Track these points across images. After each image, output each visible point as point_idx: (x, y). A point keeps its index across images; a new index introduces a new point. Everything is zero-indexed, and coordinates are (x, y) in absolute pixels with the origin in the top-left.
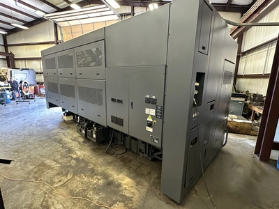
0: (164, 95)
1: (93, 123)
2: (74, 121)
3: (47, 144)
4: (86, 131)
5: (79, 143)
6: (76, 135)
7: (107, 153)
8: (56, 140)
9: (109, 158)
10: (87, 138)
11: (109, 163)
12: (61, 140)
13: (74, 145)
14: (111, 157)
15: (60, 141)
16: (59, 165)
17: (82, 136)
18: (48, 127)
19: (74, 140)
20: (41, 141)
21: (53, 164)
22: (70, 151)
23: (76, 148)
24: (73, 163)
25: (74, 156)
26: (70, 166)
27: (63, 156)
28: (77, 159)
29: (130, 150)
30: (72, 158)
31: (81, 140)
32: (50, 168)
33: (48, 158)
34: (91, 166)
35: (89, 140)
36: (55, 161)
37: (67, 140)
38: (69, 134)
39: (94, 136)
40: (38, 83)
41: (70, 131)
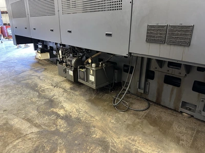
2: (53, 61)
3: (14, 91)
4: (75, 72)
5: (65, 90)
6: (58, 79)
7: (118, 108)
8: (27, 86)
9: (127, 118)
12: (36, 85)
13: (56, 93)
14: (126, 115)
15: (34, 88)
16: (35, 130)
17: (69, 81)
18: (17, 69)
19: (56, 86)
20: (6, 86)
21: (25, 127)
22: (52, 102)
23: (62, 99)
24: (62, 125)
25: (61, 112)
26: (57, 133)
27: (42, 113)
28: (67, 118)
29: (158, 103)
30: (58, 116)
31: (68, 86)
32: (18, 134)
33: (17, 115)
34: (98, 134)
36: (29, 120)
37: (45, 85)
38: (46, 77)
39: (92, 78)
40: (5, 24)
41: (48, 74)
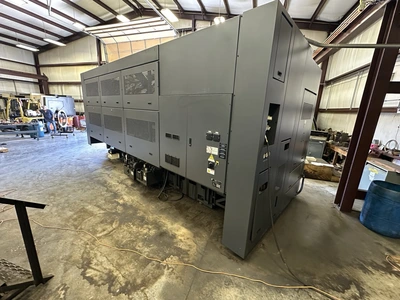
0: (230, 131)
1: (144, 162)
2: (121, 160)
3: (88, 187)
4: (135, 173)
5: (127, 186)
6: (124, 177)
7: (160, 198)
8: (98, 182)
9: (162, 205)
10: (136, 180)
11: (162, 211)
12: (106, 182)
13: (120, 188)
14: (164, 203)
15: (104, 184)
16: (102, 212)
17: (130, 179)
18: (90, 166)
19: (121, 182)
20: (81, 183)
21: (96, 210)
22: (116, 195)
23: (123, 193)
24: (120, 209)
25: (121, 202)
26: (116, 213)
27: (108, 201)
28: (124, 205)
29: (188, 196)
30: (118, 203)
31: (130, 182)
32: (91, 214)
33: (90, 203)
34: (140, 214)
35: (139, 183)
36: (98, 206)
37: (113, 182)
38: (114, 175)
39: (145, 178)
40: (77, 114)
41: (116, 172)
